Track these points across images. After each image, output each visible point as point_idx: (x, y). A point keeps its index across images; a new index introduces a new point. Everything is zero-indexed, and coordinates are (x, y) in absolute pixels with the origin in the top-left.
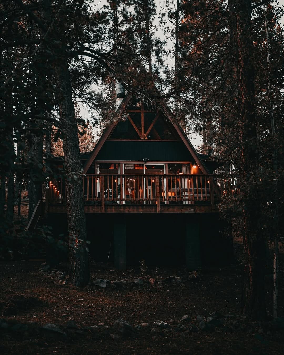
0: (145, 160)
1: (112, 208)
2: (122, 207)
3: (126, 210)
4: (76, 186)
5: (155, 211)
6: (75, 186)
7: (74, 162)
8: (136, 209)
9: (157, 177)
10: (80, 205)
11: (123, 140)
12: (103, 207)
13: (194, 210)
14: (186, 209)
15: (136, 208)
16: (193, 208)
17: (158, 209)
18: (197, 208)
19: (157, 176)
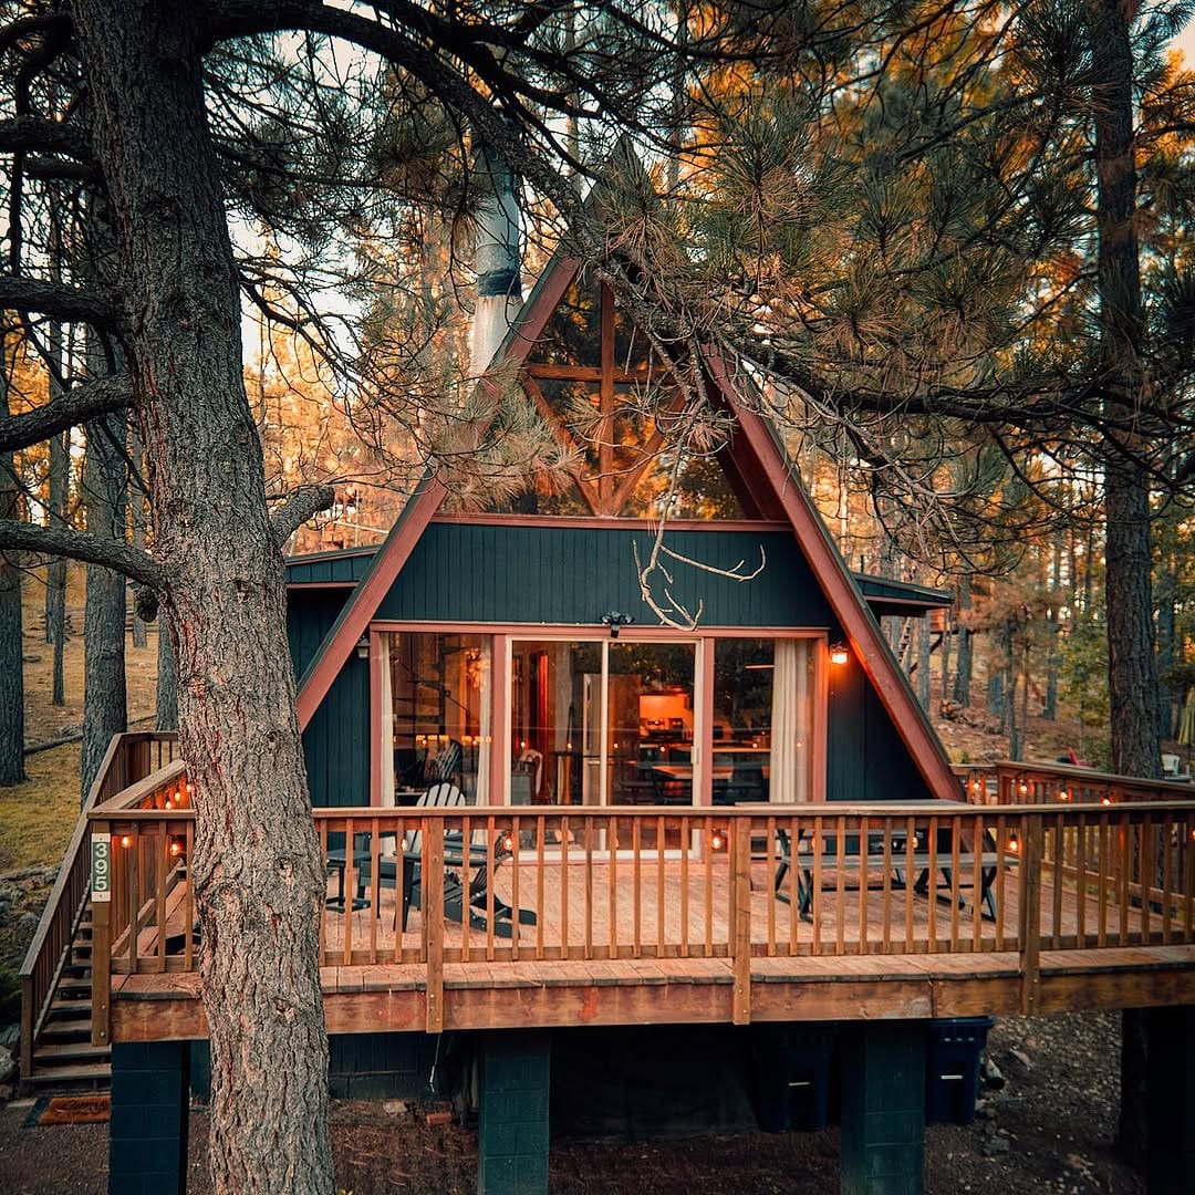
0: (612, 622)
1: (484, 1003)
2: (542, 996)
3: (564, 1009)
4: (279, 1021)
5: (722, 1012)
6: (267, 1023)
7: (263, 856)
8: (620, 1004)
9: (742, 825)
10: (302, 1147)
11: (511, 518)
12: (433, 1001)
13: (933, 1001)
14: (886, 998)
15: (618, 998)
16: (924, 993)
17: (743, 1006)
18: (944, 994)
19: (739, 820)
